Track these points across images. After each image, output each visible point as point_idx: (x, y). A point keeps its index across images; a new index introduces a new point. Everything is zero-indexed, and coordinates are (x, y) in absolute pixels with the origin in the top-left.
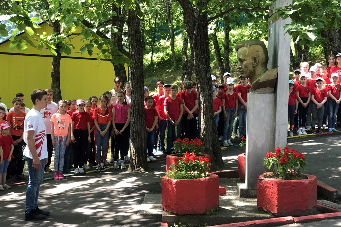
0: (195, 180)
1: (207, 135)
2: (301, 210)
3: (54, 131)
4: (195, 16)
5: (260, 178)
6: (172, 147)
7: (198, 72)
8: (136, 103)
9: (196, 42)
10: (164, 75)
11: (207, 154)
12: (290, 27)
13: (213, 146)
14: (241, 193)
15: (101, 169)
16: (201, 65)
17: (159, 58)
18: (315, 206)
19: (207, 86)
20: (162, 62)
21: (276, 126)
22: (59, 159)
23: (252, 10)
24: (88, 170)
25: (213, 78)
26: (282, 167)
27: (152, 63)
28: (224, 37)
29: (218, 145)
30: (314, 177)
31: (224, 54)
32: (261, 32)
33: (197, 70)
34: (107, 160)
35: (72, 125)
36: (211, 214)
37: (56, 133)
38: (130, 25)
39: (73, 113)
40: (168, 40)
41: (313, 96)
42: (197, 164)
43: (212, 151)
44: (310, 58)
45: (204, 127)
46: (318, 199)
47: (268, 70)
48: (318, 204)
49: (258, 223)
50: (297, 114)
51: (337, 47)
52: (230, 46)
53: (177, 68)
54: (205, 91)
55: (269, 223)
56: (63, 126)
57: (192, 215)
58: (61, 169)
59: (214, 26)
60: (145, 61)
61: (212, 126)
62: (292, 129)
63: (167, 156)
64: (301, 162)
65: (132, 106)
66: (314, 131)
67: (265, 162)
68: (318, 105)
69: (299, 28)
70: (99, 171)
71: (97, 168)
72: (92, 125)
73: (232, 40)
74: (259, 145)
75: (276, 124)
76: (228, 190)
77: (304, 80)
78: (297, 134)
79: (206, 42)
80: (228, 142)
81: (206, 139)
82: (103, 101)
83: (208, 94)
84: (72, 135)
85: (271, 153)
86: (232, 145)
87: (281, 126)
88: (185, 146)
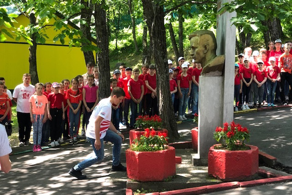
0: (155, 152)
1: (165, 112)
2: (246, 176)
3: (33, 110)
4: (153, 9)
5: (210, 150)
6: (135, 123)
7: (157, 58)
8: (103, 84)
9: (154, 32)
10: (127, 59)
11: (165, 128)
12: (235, 20)
13: (170, 121)
14: (194, 162)
15: (74, 142)
16: (159, 52)
17: (123, 44)
18: (257, 172)
19: (164, 70)
20: (125, 47)
21: (224, 104)
22: (37, 134)
23: (202, 3)
24: (63, 143)
25: (170, 62)
26: (229, 139)
27: (117, 49)
28: (178, 26)
29: (174, 120)
30: (256, 148)
31: (178, 40)
32: (210, 22)
33: (156, 56)
34: (79, 134)
35: (49, 104)
36: (169, 181)
37: (34, 112)
38: (97, 17)
39: (49, 94)
40: (130, 28)
41: (255, 76)
42: (156, 138)
43: (169, 125)
44: (252, 43)
45: (162, 105)
46: (259, 166)
47: (217, 56)
48: (260, 171)
49: (209, 188)
50: (242, 93)
51: (276, 34)
52: (183, 33)
53: (138, 53)
54: (163, 74)
55: (218, 188)
56: (40, 106)
57: (153, 181)
58: (39, 143)
59: (170, 17)
60: (110, 47)
61: (169, 104)
62: (237, 105)
63: (131, 131)
64: (245, 136)
65: (100, 88)
66: (255, 106)
67: (214, 136)
68: (259, 85)
69: (243, 21)
70: (72, 143)
71: (71, 141)
72: (66, 104)
73: (185, 28)
74: (210, 121)
75: (224, 102)
76: (184, 159)
77: (247, 63)
78: (242, 110)
79: (163, 32)
80: (182, 117)
81: (164, 115)
82: (75, 83)
83: (165, 76)
84: (49, 113)
85: (220, 128)
86: (186, 120)
87: (228, 104)
88: (146, 122)
